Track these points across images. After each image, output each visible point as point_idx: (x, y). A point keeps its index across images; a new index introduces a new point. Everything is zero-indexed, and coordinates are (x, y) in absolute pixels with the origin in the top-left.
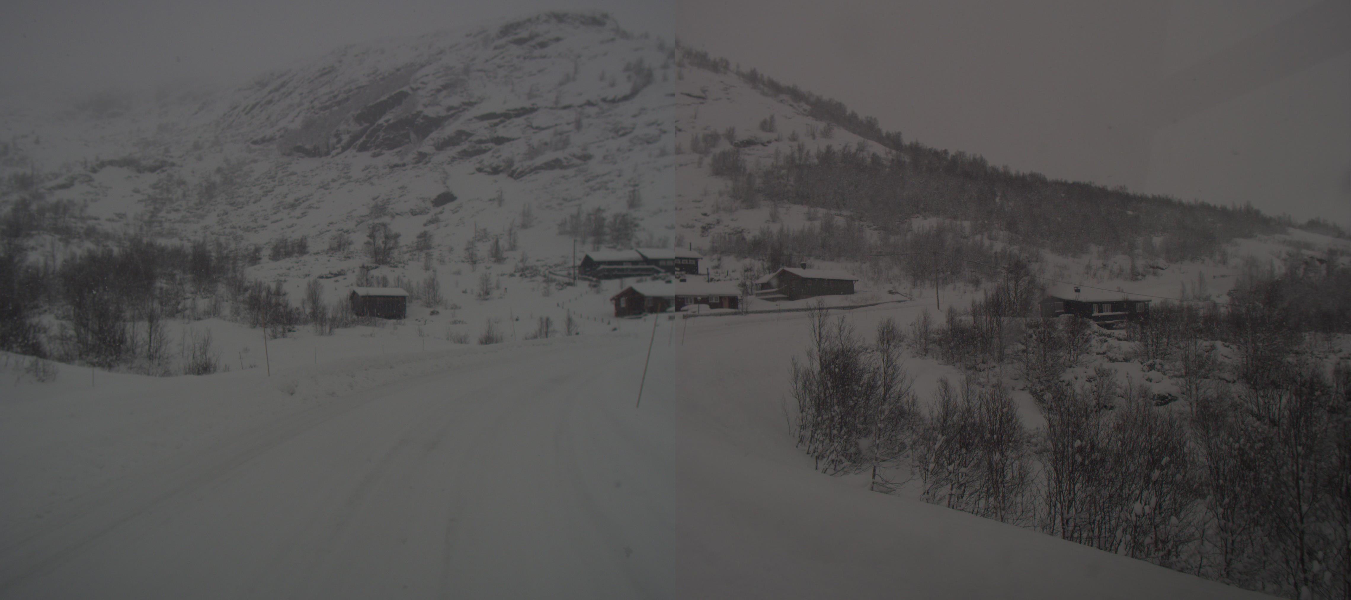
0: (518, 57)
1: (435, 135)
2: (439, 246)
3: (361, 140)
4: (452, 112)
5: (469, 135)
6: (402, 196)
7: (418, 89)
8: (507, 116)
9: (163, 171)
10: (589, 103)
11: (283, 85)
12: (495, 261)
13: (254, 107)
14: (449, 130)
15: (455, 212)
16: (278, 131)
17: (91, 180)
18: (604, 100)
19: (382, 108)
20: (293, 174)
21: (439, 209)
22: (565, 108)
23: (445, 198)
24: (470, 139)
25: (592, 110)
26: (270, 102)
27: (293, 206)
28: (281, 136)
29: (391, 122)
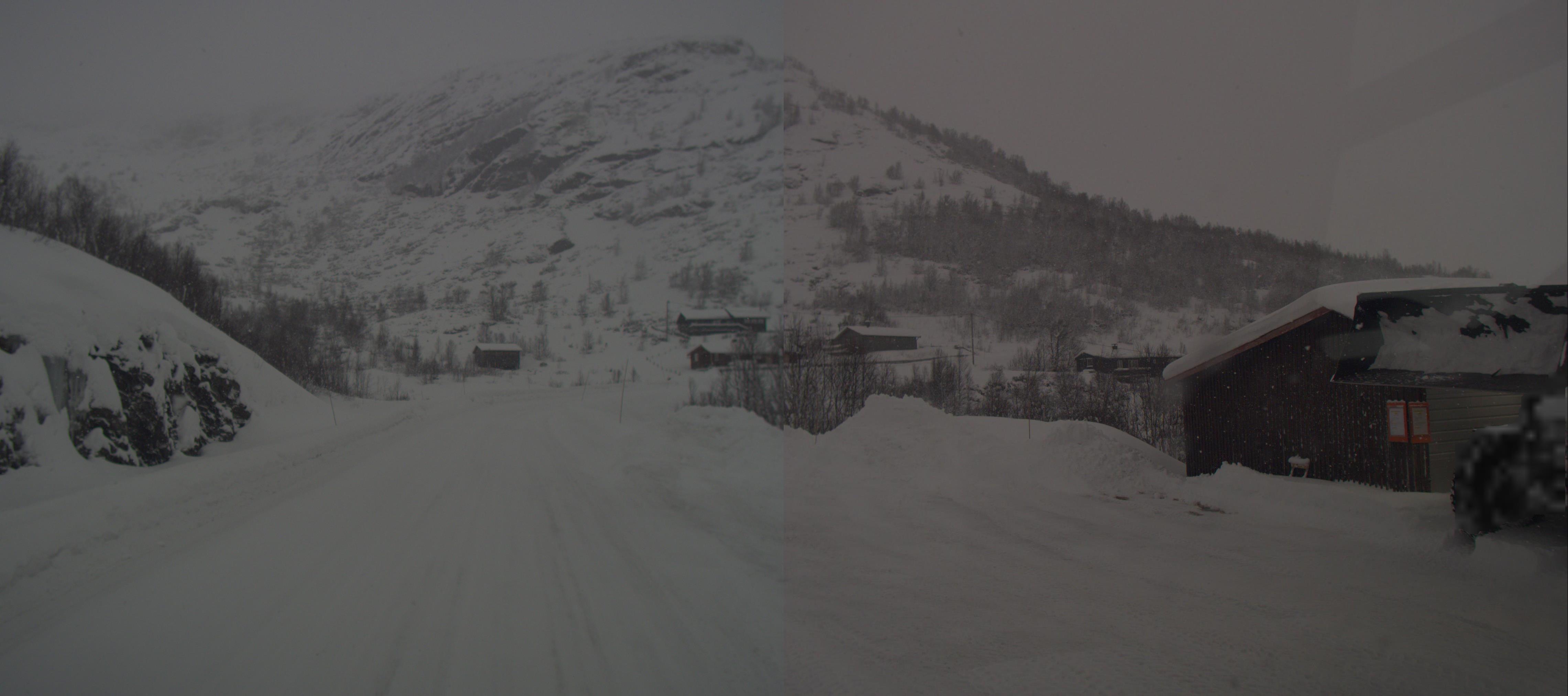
0: (643, 91)
1: (552, 177)
2: (554, 297)
3: (476, 180)
4: (572, 152)
5: (588, 177)
6: (518, 242)
7: (536, 126)
8: (628, 157)
9: (268, 212)
10: (714, 145)
11: (391, 114)
12: (605, 315)
13: (359, 138)
14: (569, 171)
15: (572, 260)
16: (387, 167)
17: (195, 222)
18: (730, 141)
19: (498, 146)
20: (403, 215)
21: (555, 257)
22: (689, 149)
23: (562, 246)
24: (589, 182)
25: (716, 152)
26: (376, 133)
27: (406, 251)
28: (391, 173)
29: (507, 162)
